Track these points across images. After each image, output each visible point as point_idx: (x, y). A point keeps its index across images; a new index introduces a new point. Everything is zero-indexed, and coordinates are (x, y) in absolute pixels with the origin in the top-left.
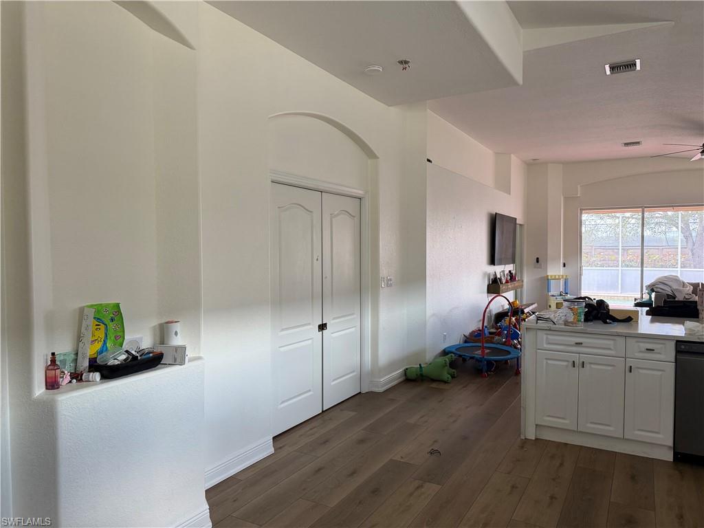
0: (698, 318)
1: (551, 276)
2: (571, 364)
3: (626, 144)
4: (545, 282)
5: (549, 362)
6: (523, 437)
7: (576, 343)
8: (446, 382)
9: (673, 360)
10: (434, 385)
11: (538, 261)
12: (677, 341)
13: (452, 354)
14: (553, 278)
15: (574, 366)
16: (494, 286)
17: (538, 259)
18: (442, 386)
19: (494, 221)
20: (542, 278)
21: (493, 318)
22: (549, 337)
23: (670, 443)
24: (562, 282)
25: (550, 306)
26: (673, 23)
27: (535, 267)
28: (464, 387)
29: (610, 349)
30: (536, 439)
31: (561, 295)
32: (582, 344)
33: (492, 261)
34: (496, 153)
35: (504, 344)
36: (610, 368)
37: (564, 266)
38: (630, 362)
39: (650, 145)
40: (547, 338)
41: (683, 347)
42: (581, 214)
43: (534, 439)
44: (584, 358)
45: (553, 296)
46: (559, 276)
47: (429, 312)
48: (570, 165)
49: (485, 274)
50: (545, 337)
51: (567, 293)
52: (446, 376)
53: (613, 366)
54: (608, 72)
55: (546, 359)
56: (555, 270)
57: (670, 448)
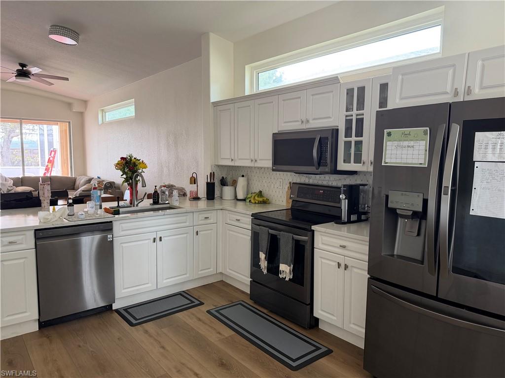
0: (41, 206)
9: (34, 247)
12: (36, 230)
23: (37, 317)
41: (40, 234)
57: (35, 320)
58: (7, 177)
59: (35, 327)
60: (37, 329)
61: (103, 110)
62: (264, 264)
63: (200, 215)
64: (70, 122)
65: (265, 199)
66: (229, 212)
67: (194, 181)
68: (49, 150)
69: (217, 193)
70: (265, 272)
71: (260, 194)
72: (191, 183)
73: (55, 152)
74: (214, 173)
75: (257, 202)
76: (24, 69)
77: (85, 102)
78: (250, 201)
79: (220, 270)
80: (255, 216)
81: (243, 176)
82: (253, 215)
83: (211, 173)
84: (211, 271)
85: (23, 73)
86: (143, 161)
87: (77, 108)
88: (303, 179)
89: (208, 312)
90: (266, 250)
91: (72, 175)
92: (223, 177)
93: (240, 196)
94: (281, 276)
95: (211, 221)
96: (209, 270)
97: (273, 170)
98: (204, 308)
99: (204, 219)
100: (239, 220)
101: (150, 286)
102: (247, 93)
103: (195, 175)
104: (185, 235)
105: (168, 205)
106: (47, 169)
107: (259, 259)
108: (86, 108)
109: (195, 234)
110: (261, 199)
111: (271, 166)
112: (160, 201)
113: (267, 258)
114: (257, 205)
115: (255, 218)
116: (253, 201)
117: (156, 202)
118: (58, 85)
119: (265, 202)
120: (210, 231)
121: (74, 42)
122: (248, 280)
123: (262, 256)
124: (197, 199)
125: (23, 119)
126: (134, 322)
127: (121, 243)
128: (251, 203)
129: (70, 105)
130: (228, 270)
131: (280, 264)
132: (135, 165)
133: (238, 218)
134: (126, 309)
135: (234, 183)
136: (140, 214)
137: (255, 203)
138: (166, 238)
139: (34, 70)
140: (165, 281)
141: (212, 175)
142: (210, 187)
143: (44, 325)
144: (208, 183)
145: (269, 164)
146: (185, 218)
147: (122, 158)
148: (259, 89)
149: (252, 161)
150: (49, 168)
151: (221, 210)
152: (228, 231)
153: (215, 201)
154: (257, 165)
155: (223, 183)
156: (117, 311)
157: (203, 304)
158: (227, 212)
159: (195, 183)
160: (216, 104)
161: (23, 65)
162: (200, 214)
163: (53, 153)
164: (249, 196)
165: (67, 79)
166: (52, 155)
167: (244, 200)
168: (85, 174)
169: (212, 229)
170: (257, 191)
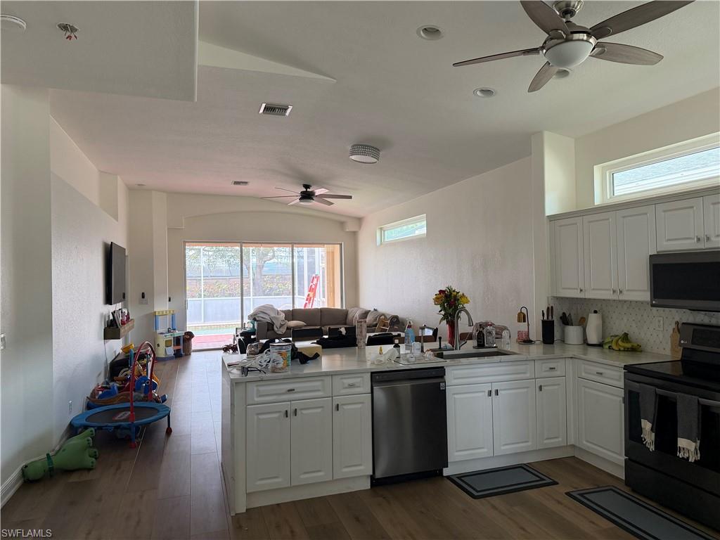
1: (159, 312)
2: (283, 414)
3: (236, 183)
4: (153, 317)
5: (261, 417)
6: (233, 514)
7: (289, 391)
8: (89, 469)
9: (370, 391)
10: (74, 478)
11: (143, 297)
12: (372, 373)
13: (92, 429)
14: (161, 314)
15: (287, 416)
16: (112, 329)
17: (143, 294)
18: (87, 477)
20: (147, 315)
22: (261, 389)
23: (370, 473)
24: (169, 318)
25: (158, 345)
26: (335, 81)
27: (142, 303)
28: (117, 470)
29: (319, 390)
30: (247, 510)
31: (169, 332)
32: (294, 390)
33: (108, 300)
34: (99, 171)
35: (144, 400)
36: (319, 410)
37: (170, 301)
38: (337, 400)
39: (256, 186)
40: (258, 390)
41: (376, 378)
42: (185, 246)
43: (245, 511)
44: (296, 405)
45: (162, 333)
46: (166, 311)
48: (174, 195)
49: (102, 316)
50: (255, 388)
51: (174, 329)
52: (89, 461)
53: (322, 407)
54: (261, 111)
55: (258, 414)
56: (161, 306)
57: (368, 476)
58: (279, 309)
59: (367, 485)
60: (369, 487)
61: (381, 229)
62: (649, 436)
63: (544, 365)
64: (341, 244)
65: (635, 345)
66: (585, 362)
67: (523, 318)
68: (309, 276)
69: (557, 335)
70: (652, 448)
71: (626, 337)
72: (519, 321)
73: (318, 278)
74: (552, 307)
75: (622, 349)
76: (308, 190)
77: (360, 220)
78: (610, 348)
79: (572, 442)
80: (629, 369)
81: (595, 312)
82: (626, 367)
83: (548, 308)
84: (559, 441)
85: (307, 196)
86: (463, 294)
87: (350, 227)
88: (701, 318)
89: (568, 494)
90: (652, 417)
91: (342, 306)
92: (564, 313)
93: (593, 338)
94: (681, 455)
95: (558, 373)
96: (557, 440)
97: (653, 305)
98: (561, 489)
99: (548, 369)
100: (601, 374)
101: (484, 452)
102: (598, 201)
103: (524, 311)
104: (526, 390)
105: (495, 350)
106: (309, 299)
107: (640, 430)
108: (360, 226)
109: (538, 389)
110: (628, 345)
111: (649, 299)
112: (486, 345)
113: (654, 429)
114: (622, 353)
115: (629, 372)
116: (614, 347)
117: (481, 345)
118: (339, 205)
119: (635, 350)
120: (556, 387)
121: (376, 160)
122: (621, 459)
123: (646, 425)
124: (528, 341)
125: (295, 243)
126: (476, 494)
127: (454, 394)
128: (612, 350)
129: (342, 224)
130: (585, 442)
131: (679, 439)
132: (456, 299)
133: (601, 370)
134: (461, 477)
135: (582, 322)
136: (464, 360)
137: (620, 350)
138: (503, 392)
139: (318, 192)
140: (503, 448)
141: (550, 310)
142: (548, 327)
143: (376, 482)
144: (543, 322)
145: (646, 296)
146: (524, 367)
147: (441, 291)
148: (615, 195)
149: (614, 292)
150: (310, 298)
151: (570, 359)
152: (583, 388)
153: (555, 345)
154: (621, 298)
155: (566, 320)
156: (448, 477)
157: (557, 483)
158: (577, 360)
159: (524, 321)
160: (553, 218)
161: (307, 186)
162: (543, 363)
163: (315, 280)
164: (607, 340)
165: (350, 197)
166: (315, 282)
167: (600, 345)
168: (357, 305)
169: (559, 385)
170: (620, 333)
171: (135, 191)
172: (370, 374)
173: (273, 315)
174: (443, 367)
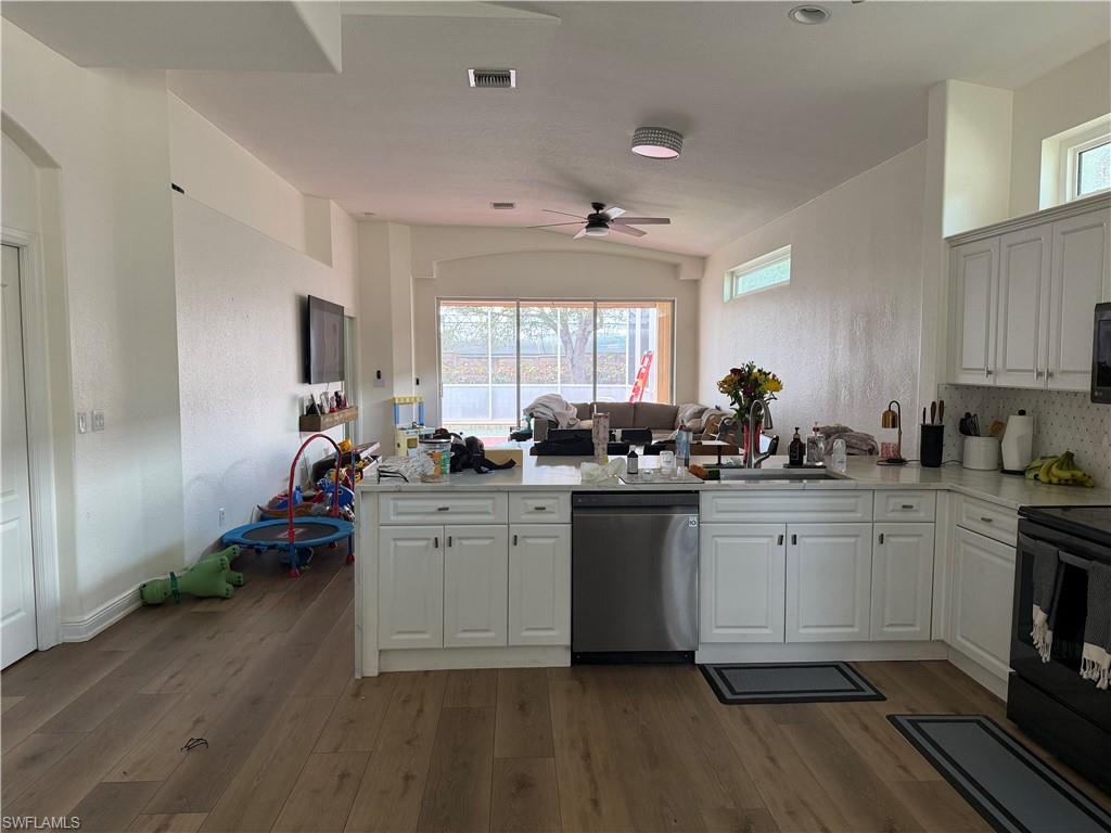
0: (593, 454)
1: (399, 399)
2: (432, 542)
3: (497, 205)
4: (391, 408)
5: (400, 543)
6: (358, 676)
7: (440, 509)
8: (224, 598)
9: (568, 519)
10: (200, 608)
11: (379, 377)
12: (574, 493)
13: (236, 546)
14: (402, 401)
15: (437, 546)
16: (311, 419)
17: (379, 372)
18: (216, 607)
19: (307, 309)
20: (386, 402)
21: (310, 472)
22: (400, 503)
23: (568, 643)
24: (415, 407)
25: (399, 446)
26: (560, 20)
27: (376, 386)
28: (257, 601)
29: (488, 513)
30: (381, 674)
31: (414, 427)
32: (447, 509)
33: (306, 377)
34: (306, 195)
35: (328, 514)
36: (487, 542)
37: (418, 383)
38: (515, 530)
39: (526, 211)
40: (396, 506)
41: (582, 501)
42: (439, 306)
43: (376, 674)
44: (451, 531)
45: (403, 429)
46: (410, 398)
47: (188, 473)
48: (423, 230)
49: (294, 398)
50: (392, 502)
51: (422, 425)
52: (224, 587)
53: (493, 538)
54: (473, 83)
55: (395, 539)
56: (404, 390)
57: (567, 647)
58: (569, 402)
59: (564, 660)
60: (569, 665)
61: (732, 273)
62: (1042, 636)
63: (892, 501)
64: (674, 301)
65: (1079, 474)
66: (968, 499)
67: (892, 420)
68: (642, 352)
69: (949, 451)
70: (1046, 656)
71: (1068, 460)
72: (885, 425)
73: (650, 357)
74: (942, 402)
75: (1055, 480)
76: (600, 212)
77: (702, 261)
78: (1036, 477)
79: (939, 634)
80: (1031, 518)
81: (1022, 413)
82: (1022, 511)
83: (934, 403)
84: (917, 631)
85: (598, 221)
86: (774, 376)
87: (687, 273)
89: (891, 718)
90: (1048, 603)
91: (672, 401)
92: (968, 415)
93: (1012, 461)
94: (1085, 674)
95: (921, 515)
96: (911, 629)
97: (1094, 399)
98: (883, 709)
99: (899, 507)
100: (990, 520)
101: (770, 634)
103: (894, 408)
104: (853, 540)
105: (822, 471)
106: (636, 390)
107: (1030, 623)
108: (703, 271)
109: (876, 539)
110: (1066, 474)
111: (1089, 388)
112: (805, 462)
113: (1052, 623)
114: (1054, 489)
115: (1030, 520)
116: (1042, 477)
117: (796, 462)
118: (654, 235)
119: (1079, 484)
120: (916, 539)
121: (674, 154)
122: (1006, 670)
123: (1039, 616)
124: (897, 461)
125: (598, 300)
126: (729, 696)
127: (714, 536)
128: (1038, 483)
129: (675, 267)
130: (959, 638)
131: (1085, 644)
132: (756, 383)
133: (989, 515)
134: (720, 669)
135: (998, 430)
136: (763, 483)
137: (1050, 483)
138: (808, 540)
139: (614, 212)
140: (802, 631)
141: (938, 408)
142: (932, 440)
143: (582, 658)
144: (925, 428)
145: (1084, 384)
146: (853, 500)
147: (734, 371)
148: (1083, 192)
149: (1040, 374)
150: (639, 388)
151: (947, 495)
152: (962, 544)
153: (943, 470)
154: (1053, 385)
155: (968, 427)
156: (703, 668)
157: (884, 699)
158: (963, 497)
159: (894, 427)
160: (955, 241)
161: (598, 206)
162: (888, 497)
163: (647, 360)
164: (1037, 463)
165: (667, 221)
166: (645, 364)
167: (1020, 473)
168: (695, 400)
169: (920, 535)
170: (1060, 453)
171: (364, 223)
172: (569, 495)
173: (558, 409)
174: (697, 492)
